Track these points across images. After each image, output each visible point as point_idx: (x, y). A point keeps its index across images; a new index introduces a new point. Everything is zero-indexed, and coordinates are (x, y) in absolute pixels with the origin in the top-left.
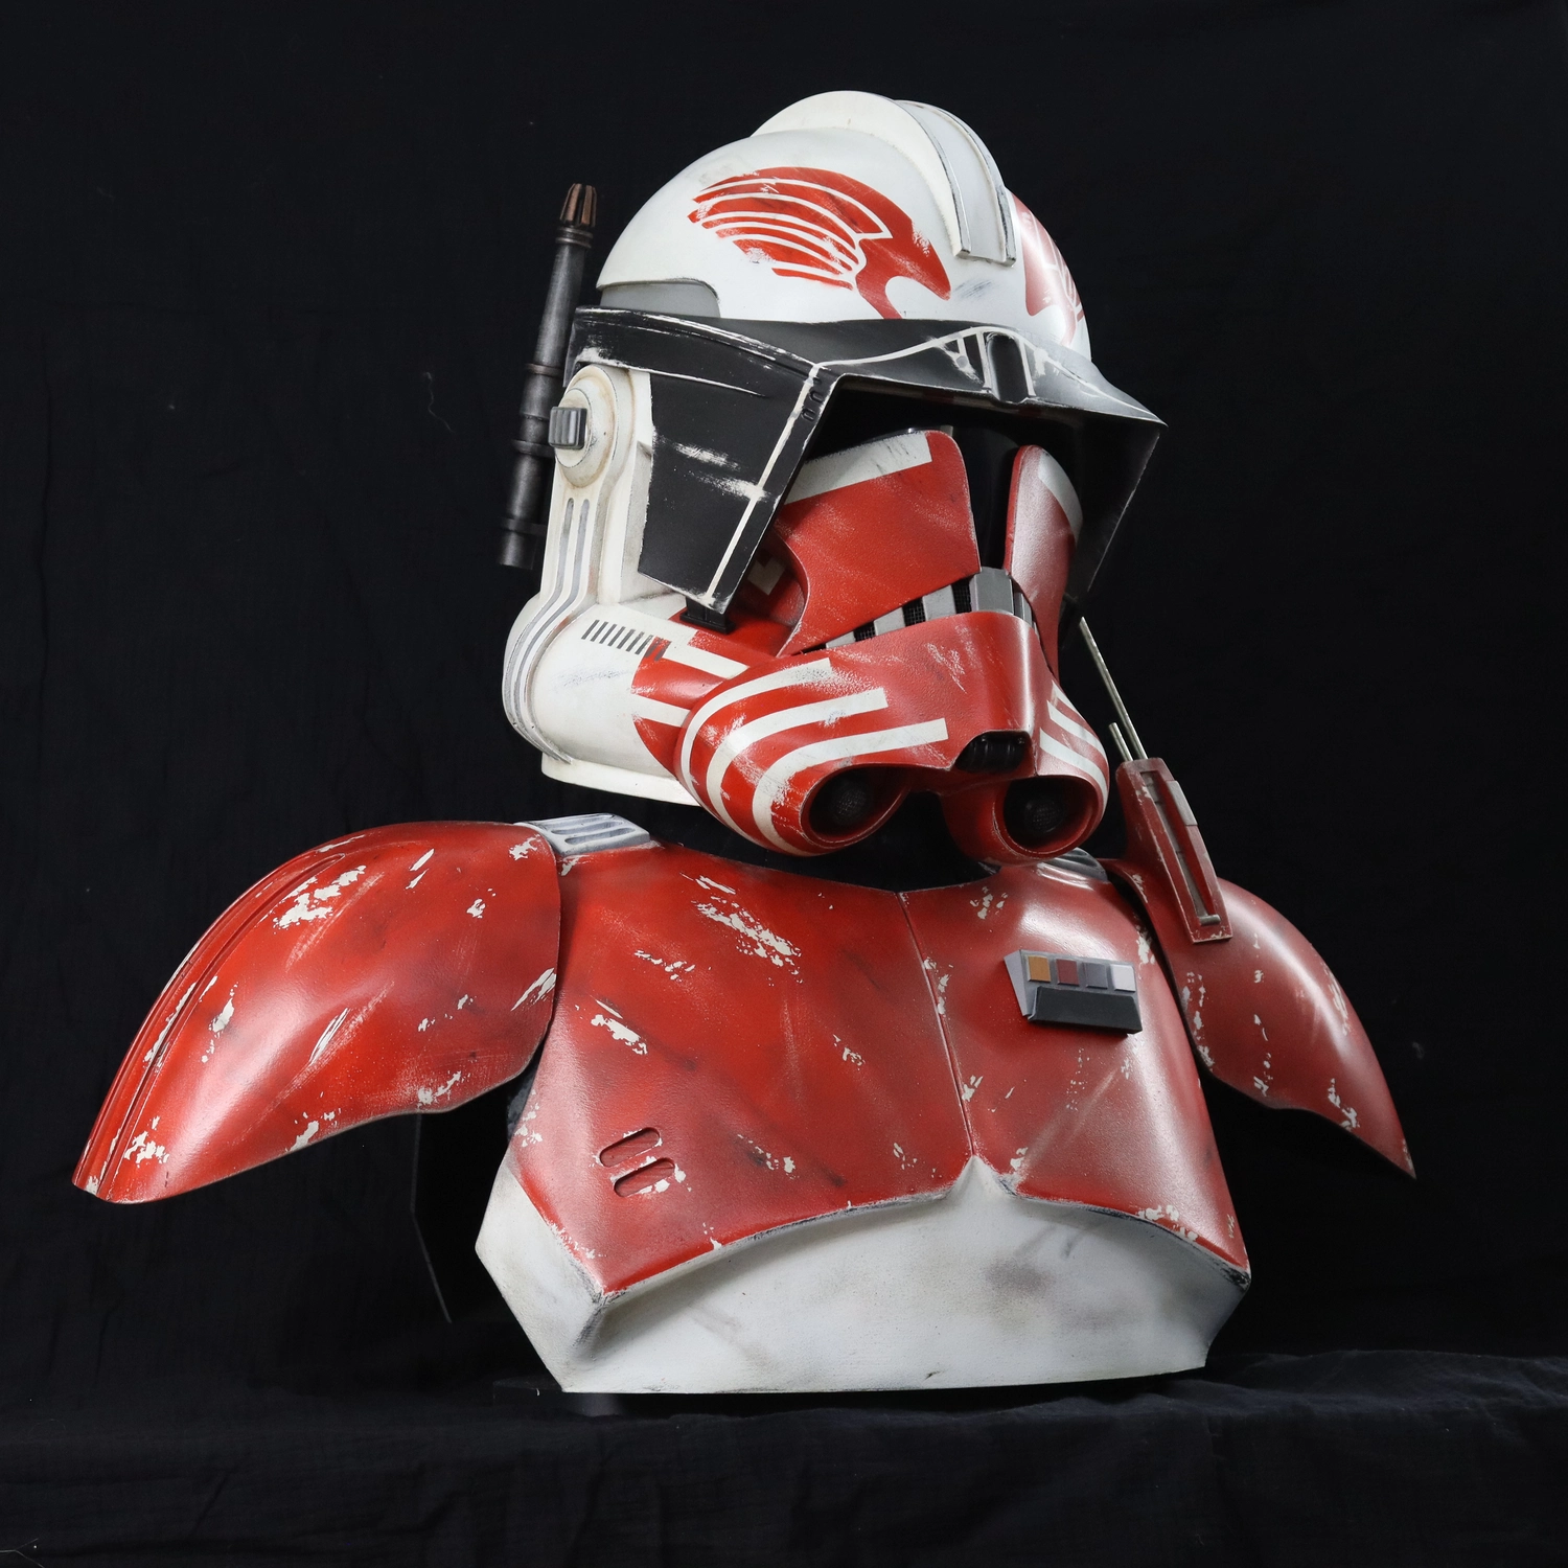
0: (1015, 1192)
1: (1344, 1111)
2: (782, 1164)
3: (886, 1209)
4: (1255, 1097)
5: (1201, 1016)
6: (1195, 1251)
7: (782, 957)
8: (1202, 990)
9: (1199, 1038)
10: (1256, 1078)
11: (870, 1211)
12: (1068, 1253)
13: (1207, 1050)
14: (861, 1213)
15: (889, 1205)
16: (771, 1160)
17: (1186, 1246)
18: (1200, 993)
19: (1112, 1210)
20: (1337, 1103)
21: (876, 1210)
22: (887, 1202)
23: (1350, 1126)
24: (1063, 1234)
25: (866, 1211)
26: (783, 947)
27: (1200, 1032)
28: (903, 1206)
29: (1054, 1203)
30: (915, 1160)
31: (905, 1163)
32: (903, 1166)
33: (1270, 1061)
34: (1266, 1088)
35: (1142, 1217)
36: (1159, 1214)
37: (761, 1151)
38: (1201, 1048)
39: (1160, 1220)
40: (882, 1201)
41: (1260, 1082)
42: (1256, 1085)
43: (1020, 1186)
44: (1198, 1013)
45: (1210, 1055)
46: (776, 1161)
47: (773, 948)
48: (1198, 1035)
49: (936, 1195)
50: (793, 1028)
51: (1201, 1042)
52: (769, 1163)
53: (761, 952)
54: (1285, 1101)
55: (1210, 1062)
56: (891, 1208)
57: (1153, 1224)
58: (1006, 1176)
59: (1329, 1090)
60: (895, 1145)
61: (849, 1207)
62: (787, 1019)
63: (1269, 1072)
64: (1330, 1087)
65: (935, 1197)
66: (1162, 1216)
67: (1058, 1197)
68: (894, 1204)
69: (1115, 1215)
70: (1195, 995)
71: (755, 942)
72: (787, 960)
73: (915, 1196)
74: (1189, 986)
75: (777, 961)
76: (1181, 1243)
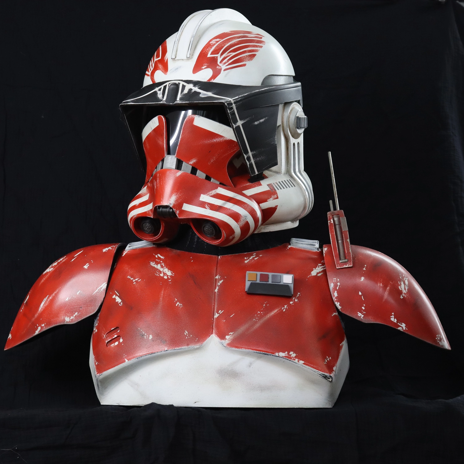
0: (225, 346)
1: (398, 324)
2: (149, 336)
3: (178, 350)
4: (358, 319)
5: (337, 292)
6: (303, 367)
7: (168, 276)
8: (339, 284)
9: (336, 300)
10: (358, 313)
11: (173, 351)
12: (250, 366)
13: (339, 303)
14: (170, 351)
15: (180, 349)
16: (146, 336)
17: (299, 365)
18: (338, 285)
19: (263, 353)
20: (396, 321)
21: (175, 351)
22: (178, 348)
23: (403, 329)
24: (248, 360)
25: (171, 351)
26: (169, 273)
27: (336, 298)
28: (184, 350)
29: (240, 350)
30: (191, 336)
31: (188, 337)
32: (187, 337)
33: (365, 307)
34: (363, 316)
35: (278, 355)
36: (286, 354)
37: (144, 333)
38: (336, 303)
39: (285, 357)
40: (177, 348)
41: (361, 314)
42: (358, 315)
43: (228, 344)
44: (336, 291)
45: (340, 305)
46: (147, 336)
47: (166, 273)
48: (335, 299)
49: (197, 346)
50: (163, 297)
51: (336, 301)
52: (145, 337)
53: (162, 275)
54: (370, 320)
55: (339, 307)
56: (180, 350)
57: (283, 357)
58: (223, 341)
59: (391, 317)
60: (186, 331)
61: (166, 350)
62: (162, 294)
63: (364, 310)
64: (392, 316)
65: (196, 347)
66: (287, 355)
67: (242, 348)
68: (181, 349)
69: (265, 354)
70: (336, 286)
71: (162, 272)
72: (169, 277)
73: (189, 346)
74: (334, 283)
75: (166, 277)
76: (296, 364)
